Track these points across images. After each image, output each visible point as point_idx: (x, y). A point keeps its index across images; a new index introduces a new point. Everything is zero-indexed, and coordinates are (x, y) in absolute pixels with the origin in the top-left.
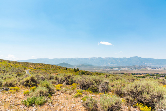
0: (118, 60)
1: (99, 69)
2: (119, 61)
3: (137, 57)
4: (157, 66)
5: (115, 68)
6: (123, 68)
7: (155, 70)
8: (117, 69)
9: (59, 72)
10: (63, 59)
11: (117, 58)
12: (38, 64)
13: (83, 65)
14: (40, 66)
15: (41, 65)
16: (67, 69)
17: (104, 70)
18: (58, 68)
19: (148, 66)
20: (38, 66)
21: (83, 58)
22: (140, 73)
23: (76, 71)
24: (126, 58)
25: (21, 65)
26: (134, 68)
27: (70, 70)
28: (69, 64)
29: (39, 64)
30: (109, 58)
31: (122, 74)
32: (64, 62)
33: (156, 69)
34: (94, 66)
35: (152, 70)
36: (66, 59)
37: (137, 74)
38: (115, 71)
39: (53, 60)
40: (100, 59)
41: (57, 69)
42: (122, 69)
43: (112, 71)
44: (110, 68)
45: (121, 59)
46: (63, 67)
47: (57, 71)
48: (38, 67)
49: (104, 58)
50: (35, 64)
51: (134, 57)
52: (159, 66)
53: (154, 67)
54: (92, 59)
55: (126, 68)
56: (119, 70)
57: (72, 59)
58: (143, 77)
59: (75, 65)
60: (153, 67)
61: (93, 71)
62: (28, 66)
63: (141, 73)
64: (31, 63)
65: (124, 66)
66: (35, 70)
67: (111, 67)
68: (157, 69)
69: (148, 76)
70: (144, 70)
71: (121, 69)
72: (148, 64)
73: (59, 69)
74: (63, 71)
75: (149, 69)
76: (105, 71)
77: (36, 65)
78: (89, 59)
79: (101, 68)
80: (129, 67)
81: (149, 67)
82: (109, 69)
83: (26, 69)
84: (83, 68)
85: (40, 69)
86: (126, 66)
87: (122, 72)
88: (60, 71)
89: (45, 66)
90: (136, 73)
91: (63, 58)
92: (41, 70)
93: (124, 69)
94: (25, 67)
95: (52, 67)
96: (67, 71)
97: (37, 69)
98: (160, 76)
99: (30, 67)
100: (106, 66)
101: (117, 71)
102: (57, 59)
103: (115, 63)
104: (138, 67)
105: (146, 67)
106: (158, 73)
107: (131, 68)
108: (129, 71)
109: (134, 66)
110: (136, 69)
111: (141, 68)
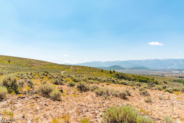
0: (180, 62)
1: (154, 72)
2: (182, 63)
5: (175, 71)
8: (178, 72)
10: (115, 62)
11: (179, 59)
13: (136, 67)
16: (102, 70)
17: (160, 73)
20: (77, 68)
21: (137, 60)
23: (112, 73)
27: (106, 72)
28: (121, 67)
30: (168, 60)
32: (117, 64)
34: (149, 69)
36: (118, 61)
38: (173, 74)
39: (106, 62)
40: (157, 61)
41: (92, 71)
43: (171, 74)
44: (169, 70)
49: (162, 60)
54: (146, 61)
56: (179, 73)
57: (124, 61)
59: (127, 68)
61: (147, 74)
67: (170, 69)
73: (95, 71)
76: (161, 74)
78: (144, 61)
79: (157, 71)
82: (166, 72)
89: (83, 68)
100: (163, 69)
101: (176, 74)
102: (109, 62)
103: (177, 65)
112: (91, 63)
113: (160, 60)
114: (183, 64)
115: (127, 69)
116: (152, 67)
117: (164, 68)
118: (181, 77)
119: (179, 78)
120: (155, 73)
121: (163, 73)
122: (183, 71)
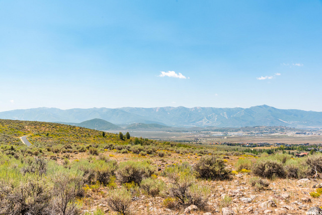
0: (223, 114)
1: (178, 133)
2: (226, 116)
3: (265, 106)
4: (310, 127)
5: (215, 132)
6: (233, 131)
7: (303, 135)
8: (220, 134)
9: (87, 142)
10: (95, 110)
11: (221, 109)
12: (42, 123)
13: (142, 124)
14: (47, 130)
15: (48, 125)
16: (104, 134)
17: (190, 136)
18: (85, 134)
19: (290, 126)
20: (43, 129)
22: (268, 142)
23: (124, 140)
24: (242, 109)
25: (5, 126)
26: (257, 132)
27: (111, 136)
28: (109, 123)
29: (45, 124)
30: (203, 109)
31: (228, 145)
32: (98, 117)
33: (305, 133)
34: (168, 127)
35: (298, 136)
36: (102, 109)
37: (262, 145)
38: (215, 139)
39: (71, 111)
40: (183, 110)
41: (83, 135)
42: (232, 133)
43: (209, 138)
44: (205, 131)
45: (229, 111)
46: (97, 131)
47: (84, 138)
48: (43, 131)
49: (192, 109)
50: (35, 124)
51: (260, 106)
52: (313, 127)
53: (303, 130)
54: (163, 110)
55: (241, 133)
56: (223, 136)
57: (115, 109)
58: (270, 151)
59: (123, 125)
60: (299, 130)
62: (21, 128)
63: (271, 143)
64: (26, 122)
65: (236, 127)
66: (39, 137)
67: (206, 128)
68: (308, 134)
69: (281, 149)
70: (279, 137)
71: (229, 133)
72: (290, 123)
73: (89, 134)
74: (96, 139)
75: (290, 134)
76: (193, 139)
77: (38, 127)
78: (157, 111)
79: (183, 131)
80: (246, 129)
81: (291, 129)
82: (202, 135)
83: (19, 135)
84: (141, 131)
85: (47, 135)
86: (240, 127)
87: (229, 141)
88: (90, 139)
89: (58, 129)
90: (259, 142)
91: (95, 108)
92: (51, 136)
93: (236, 133)
94: (16, 130)
95: (73, 131)
96: (104, 138)
97: (42, 135)
99: (26, 132)
101: (219, 139)
102: (79, 111)
103: (217, 120)
104: (267, 130)
105: (284, 129)
106: (308, 144)
107: (252, 132)
108: (247, 138)
109: (258, 127)
110: (262, 133)
111: (273, 133)
112: (32, 111)
113: (189, 109)
114: (227, 118)
115: (124, 128)
116: (174, 124)
117: (195, 126)
118: (231, 145)
119: (226, 146)
120: (181, 136)
121: (196, 136)
122: (228, 132)
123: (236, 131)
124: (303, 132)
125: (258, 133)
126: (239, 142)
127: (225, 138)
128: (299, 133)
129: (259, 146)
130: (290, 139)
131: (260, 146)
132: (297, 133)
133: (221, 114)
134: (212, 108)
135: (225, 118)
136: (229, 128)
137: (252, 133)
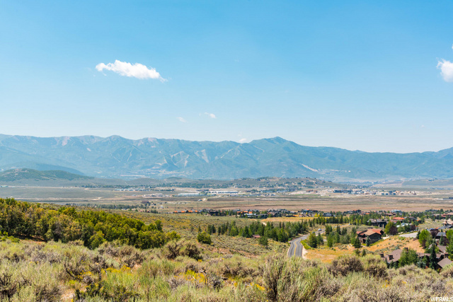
0: (201, 153)
1: (108, 191)
2: (205, 158)
3: (278, 139)
4: (355, 180)
5: (185, 189)
6: (218, 187)
7: (346, 195)
8: (194, 192)
11: (195, 143)
13: (30, 170)
17: (133, 197)
19: (322, 178)
21: (33, 138)
22: (287, 209)
24: (236, 144)
26: (264, 189)
30: (161, 142)
31: (212, 213)
33: (350, 192)
34: (86, 178)
35: (338, 196)
37: (278, 214)
38: (183, 202)
40: (120, 146)
42: (217, 191)
43: (172, 200)
44: (164, 185)
45: (212, 148)
49: (138, 141)
51: (269, 140)
52: (361, 181)
53: (345, 186)
54: (77, 142)
55: (233, 190)
56: (200, 197)
58: (301, 226)
60: (338, 185)
63: (293, 209)
65: (224, 178)
67: (166, 181)
68: (356, 193)
69: (320, 222)
70: (305, 198)
71: (212, 191)
72: (323, 174)
75: (324, 193)
76: (139, 203)
78: (64, 143)
79: (119, 186)
80: (242, 183)
81: (325, 184)
82: (157, 194)
84: (27, 187)
86: (232, 179)
87: (213, 206)
90: (271, 208)
93: (225, 191)
98: (367, 224)
100: (143, 179)
101: (192, 202)
103: (188, 165)
104: (282, 185)
105: (312, 183)
106: (359, 211)
107: (253, 188)
108: (246, 200)
109: (266, 178)
110: (274, 192)
111: (294, 190)
113: (132, 140)
114: (207, 161)
116: (99, 173)
117: (144, 176)
118: (217, 214)
119: (208, 217)
120: (113, 196)
121: (144, 196)
122: (210, 189)
123: (225, 186)
124: (345, 189)
125: (265, 191)
126: (231, 209)
127: (204, 199)
128: (340, 192)
129: (272, 216)
130: (324, 203)
131: (275, 216)
132: (336, 191)
133: (196, 153)
134: (178, 140)
135: (203, 161)
136: (212, 181)
137: (255, 191)
